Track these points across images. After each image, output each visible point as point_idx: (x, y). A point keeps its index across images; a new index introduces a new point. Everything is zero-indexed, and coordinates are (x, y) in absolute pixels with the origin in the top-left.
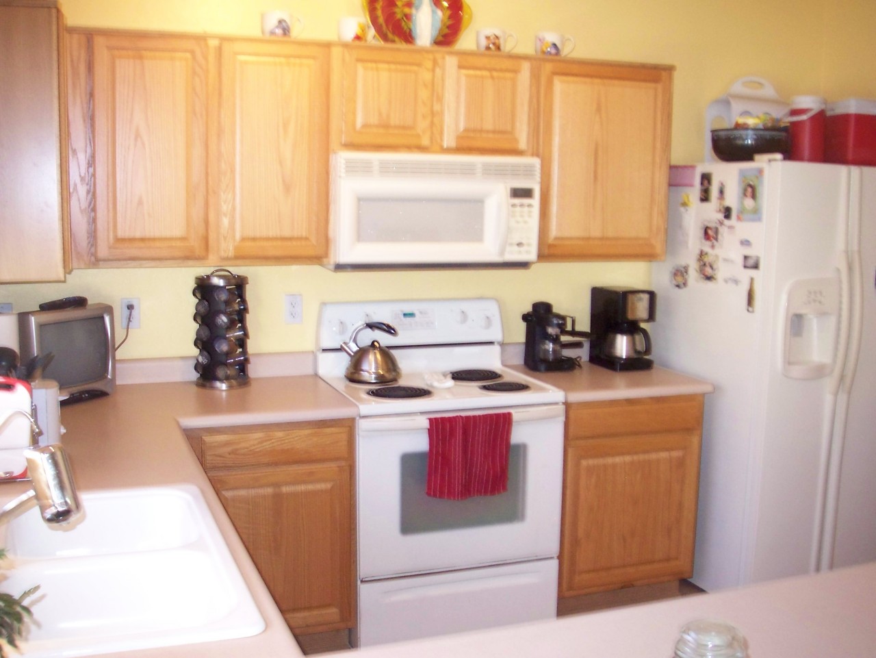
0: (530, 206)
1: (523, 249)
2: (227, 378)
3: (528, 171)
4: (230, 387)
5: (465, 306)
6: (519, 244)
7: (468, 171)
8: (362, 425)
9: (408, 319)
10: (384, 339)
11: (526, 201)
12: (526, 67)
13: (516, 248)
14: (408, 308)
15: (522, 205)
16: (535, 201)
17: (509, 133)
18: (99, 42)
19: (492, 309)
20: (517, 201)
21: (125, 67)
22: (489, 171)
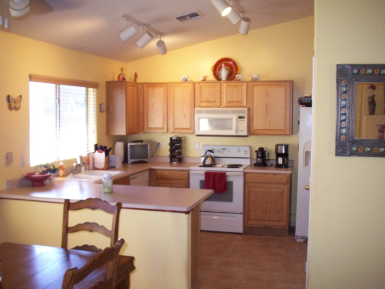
0: (244, 121)
1: (243, 132)
2: (176, 161)
3: (244, 112)
4: (177, 163)
5: (239, 148)
6: (242, 131)
7: (227, 112)
8: (191, 172)
9: (224, 150)
10: (212, 154)
11: (243, 119)
12: (245, 84)
13: (240, 132)
14: (224, 147)
15: (242, 121)
16: (246, 120)
17: (241, 102)
18: (145, 85)
19: (248, 149)
20: (240, 119)
21: (150, 90)
22: (233, 112)
